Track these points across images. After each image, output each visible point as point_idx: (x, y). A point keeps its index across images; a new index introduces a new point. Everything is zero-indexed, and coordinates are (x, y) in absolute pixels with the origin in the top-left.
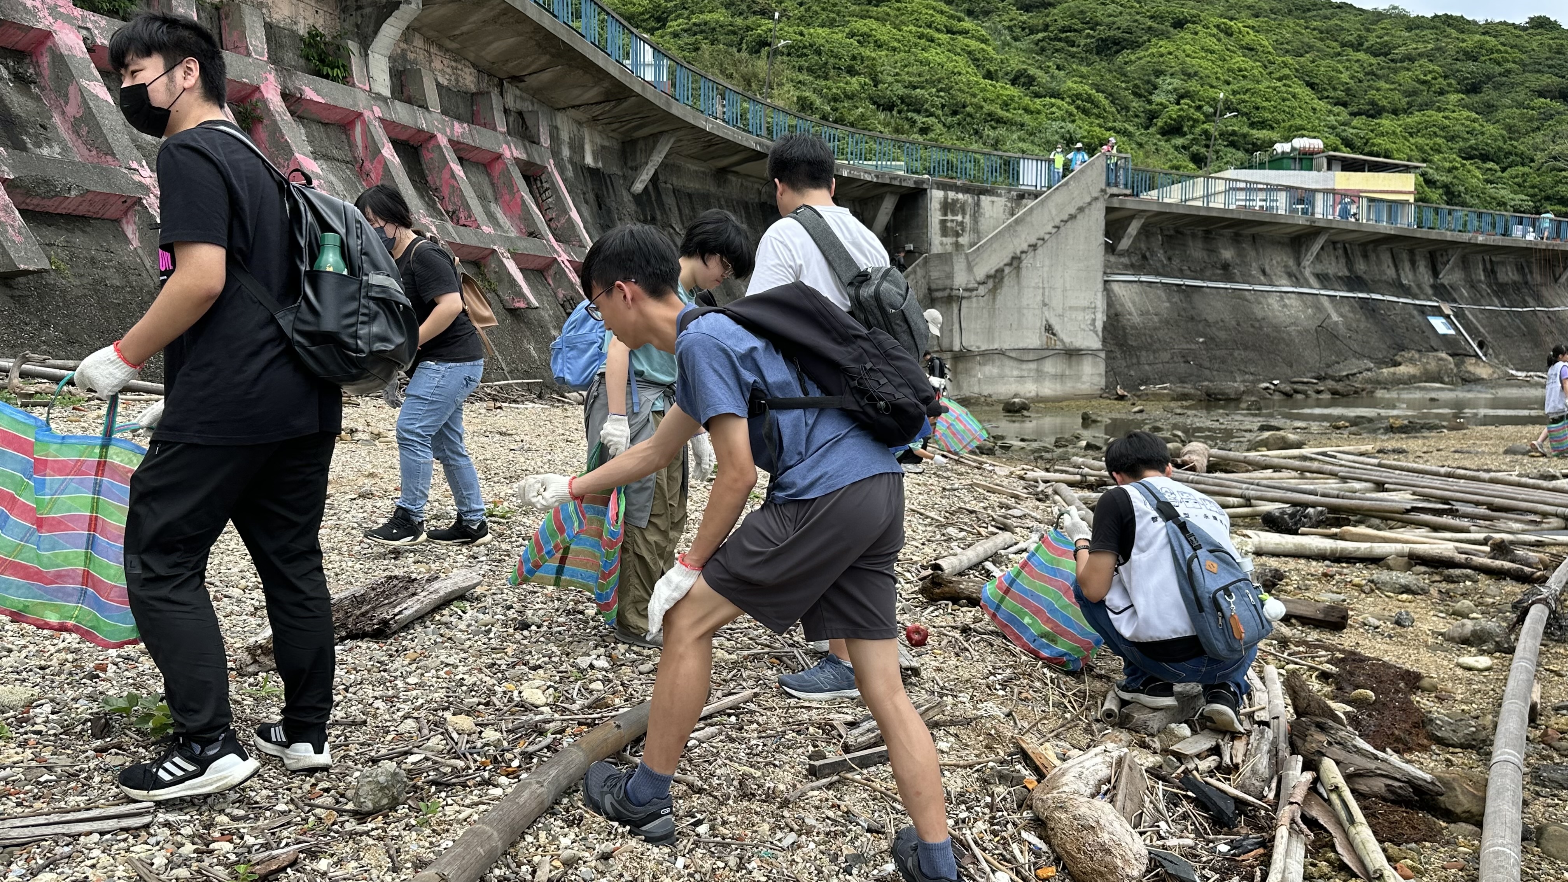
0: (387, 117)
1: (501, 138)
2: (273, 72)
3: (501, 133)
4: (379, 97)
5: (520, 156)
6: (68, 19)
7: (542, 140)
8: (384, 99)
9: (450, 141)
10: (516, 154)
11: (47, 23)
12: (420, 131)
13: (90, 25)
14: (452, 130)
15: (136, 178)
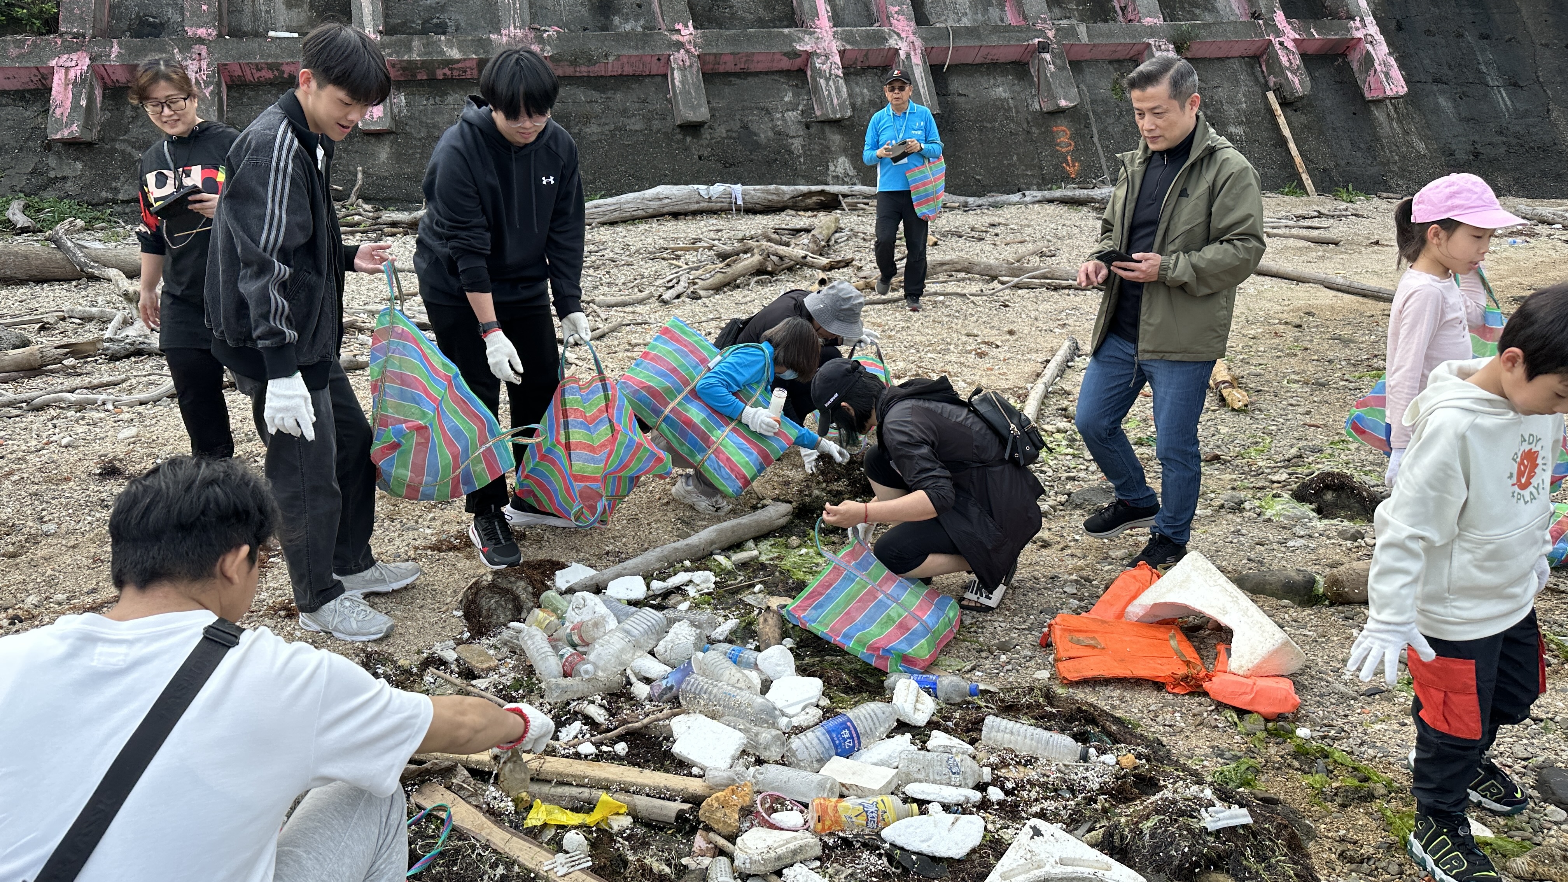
15: (675, 37)
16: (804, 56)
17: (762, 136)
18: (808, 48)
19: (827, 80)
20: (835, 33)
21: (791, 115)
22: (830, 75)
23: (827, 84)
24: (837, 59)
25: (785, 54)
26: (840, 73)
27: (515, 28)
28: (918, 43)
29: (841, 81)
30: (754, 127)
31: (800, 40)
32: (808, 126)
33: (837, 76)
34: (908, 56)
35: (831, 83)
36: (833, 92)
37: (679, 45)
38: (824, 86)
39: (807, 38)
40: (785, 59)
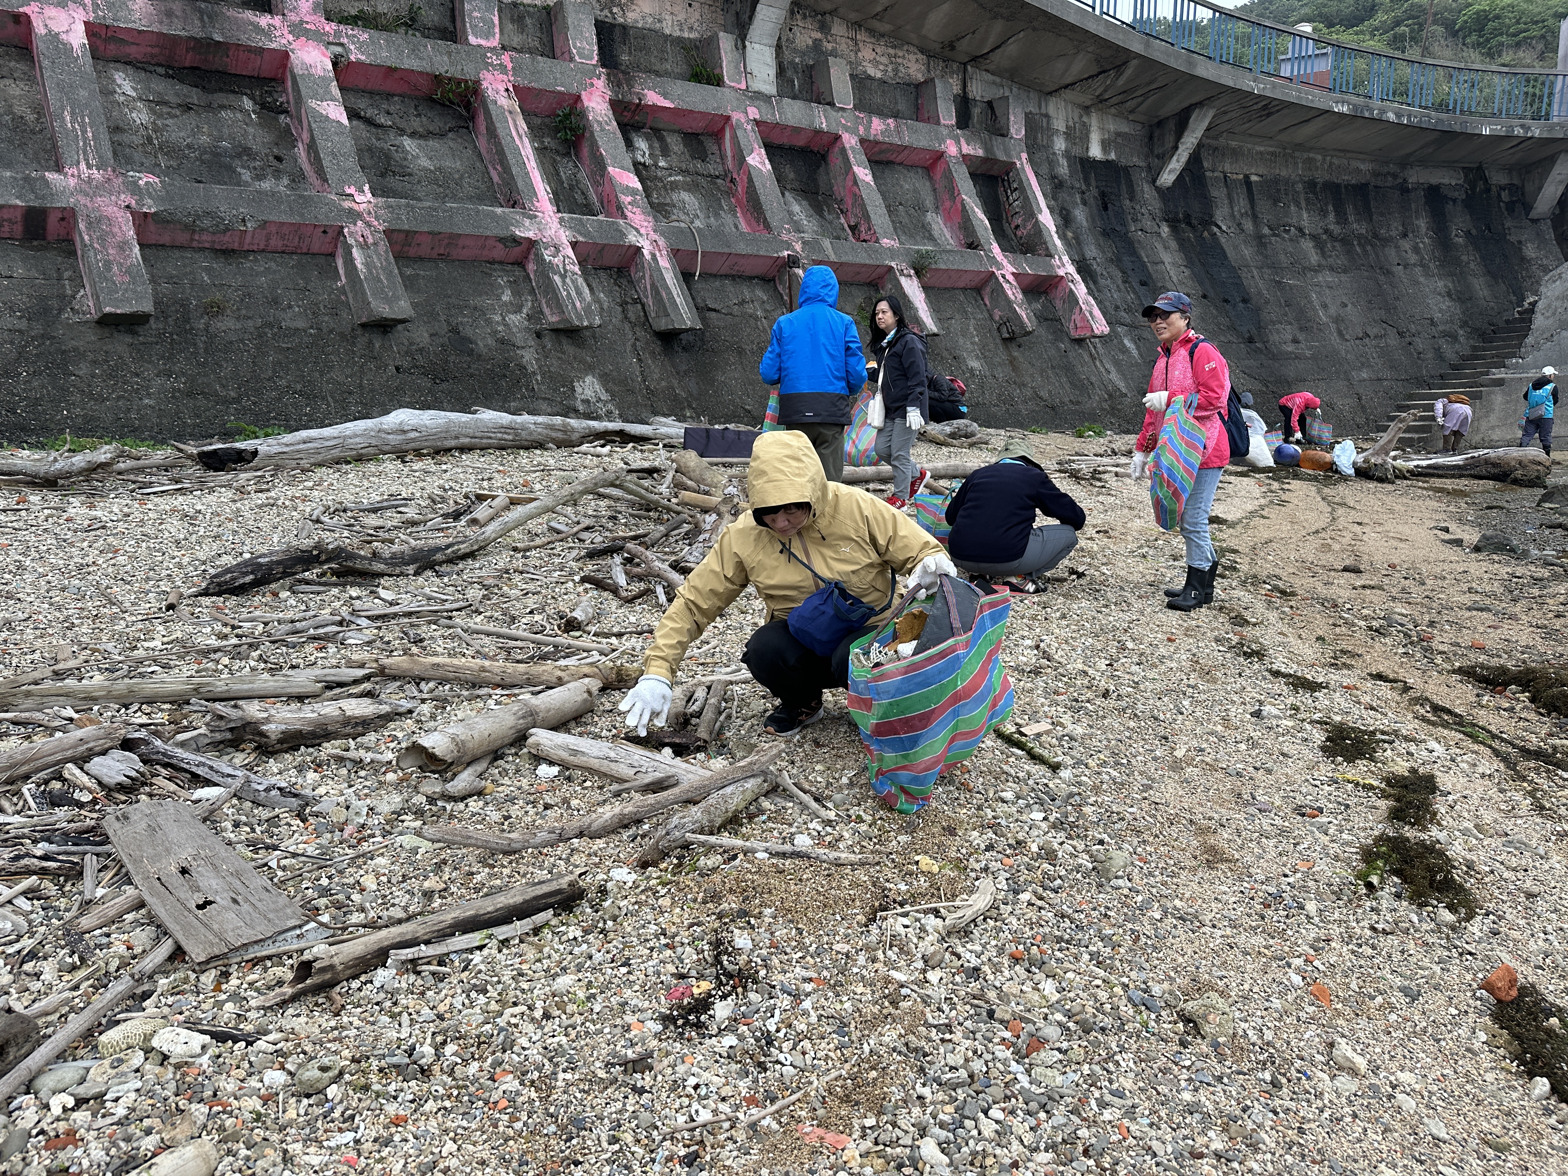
0: (769, 118)
1: (945, 132)
2: (603, 77)
3: (947, 126)
4: (759, 97)
5: (972, 152)
6: (317, 36)
7: (1012, 131)
8: (767, 98)
9: (862, 141)
10: (967, 149)
11: (284, 41)
12: (818, 132)
13: (345, 41)
14: (868, 128)
15: (347, 204)
16: (525, 245)
17: (481, 344)
18: (530, 234)
19: (563, 277)
20: (561, 220)
21: (515, 319)
22: (566, 271)
23: (564, 282)
24: (570, 252)
25: (501, 240)
26: (576, 269)
27: (89, 167)
28: (662, 242)
29: (580, 281)
30: (468, 332)
31: (518, 224)
32: (539, 335)
33: (574, 274)
34: (654, 256)
35: (568, 280)
36: (573, 294)
37: (354, 216)
38: (560, 284)
39: (527, 222)
40: (501, 246)
